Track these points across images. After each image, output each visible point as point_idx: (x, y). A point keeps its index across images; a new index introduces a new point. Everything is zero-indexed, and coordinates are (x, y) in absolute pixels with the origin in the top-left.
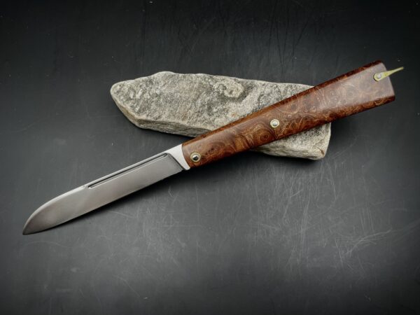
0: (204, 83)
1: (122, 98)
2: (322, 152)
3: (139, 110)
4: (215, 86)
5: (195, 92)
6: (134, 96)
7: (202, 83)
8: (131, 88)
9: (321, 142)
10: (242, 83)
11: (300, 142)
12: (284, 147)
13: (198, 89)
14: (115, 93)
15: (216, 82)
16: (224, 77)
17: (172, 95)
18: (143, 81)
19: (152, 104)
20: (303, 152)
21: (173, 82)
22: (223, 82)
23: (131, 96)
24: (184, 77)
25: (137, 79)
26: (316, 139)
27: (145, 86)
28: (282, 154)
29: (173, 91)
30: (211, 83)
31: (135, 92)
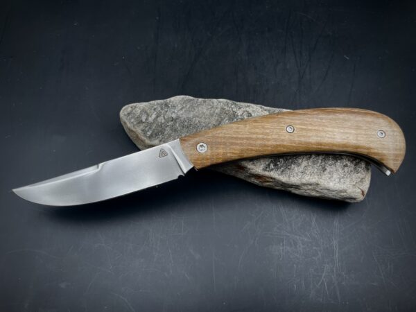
0: (227, 108)
1: (132, 120)
2: (363, 192)
3: (151, 135)
4: (239, 113)
5: (216, 118)
6: (147, 119)
7: (224, 109)
8: (144, 111)
9: (362, 180)
10: (269, 111)
11: (337, 180)
12: (318, 184)
13: (219, 115)
14: (125, 115)
15: (240, 108)
16: (249, 104)
17: (190, 120)
18: (158, 104)
19: (167, 128)
20: (341, 191)
21: (192, 106)
22: (248, 109)
23: (144, 119)
24: (205, 102)
25: (151, 102)
26: (356, 177)
27: (159, 109)
28: (314, 194)
29: (191, 116)
30: (235, 110)
31: (148, 115)
